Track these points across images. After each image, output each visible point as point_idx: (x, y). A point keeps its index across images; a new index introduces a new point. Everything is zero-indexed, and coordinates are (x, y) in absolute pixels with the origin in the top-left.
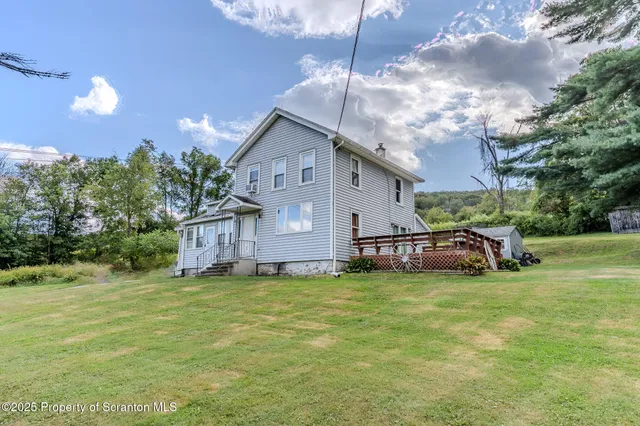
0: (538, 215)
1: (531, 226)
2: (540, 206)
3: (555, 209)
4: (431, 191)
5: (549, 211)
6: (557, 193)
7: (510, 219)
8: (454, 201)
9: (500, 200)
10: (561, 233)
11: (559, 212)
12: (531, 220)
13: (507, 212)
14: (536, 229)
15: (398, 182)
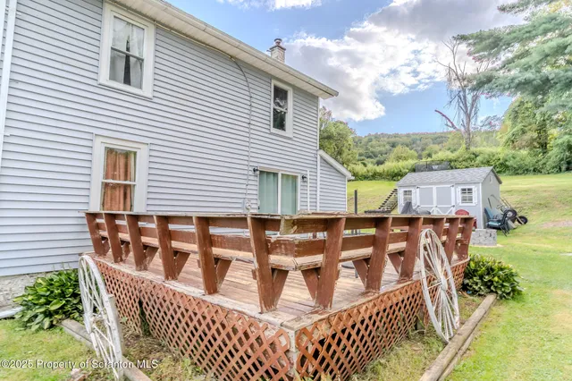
0: (509, 152)
1: (501, 164)
2: (512, 141)
3: (530, 145)
4: (404, 133)
5: (524, 147)
6: (534, 127)
7: (476, 156)
8: (424, 141)
9: (466, 136)
10: (536, 171)
11: (535, 147)
12: (501, 156)
13: (473, 149)
14: (507, 167)
15: (280, 94)
